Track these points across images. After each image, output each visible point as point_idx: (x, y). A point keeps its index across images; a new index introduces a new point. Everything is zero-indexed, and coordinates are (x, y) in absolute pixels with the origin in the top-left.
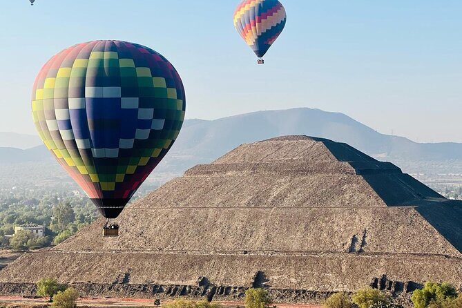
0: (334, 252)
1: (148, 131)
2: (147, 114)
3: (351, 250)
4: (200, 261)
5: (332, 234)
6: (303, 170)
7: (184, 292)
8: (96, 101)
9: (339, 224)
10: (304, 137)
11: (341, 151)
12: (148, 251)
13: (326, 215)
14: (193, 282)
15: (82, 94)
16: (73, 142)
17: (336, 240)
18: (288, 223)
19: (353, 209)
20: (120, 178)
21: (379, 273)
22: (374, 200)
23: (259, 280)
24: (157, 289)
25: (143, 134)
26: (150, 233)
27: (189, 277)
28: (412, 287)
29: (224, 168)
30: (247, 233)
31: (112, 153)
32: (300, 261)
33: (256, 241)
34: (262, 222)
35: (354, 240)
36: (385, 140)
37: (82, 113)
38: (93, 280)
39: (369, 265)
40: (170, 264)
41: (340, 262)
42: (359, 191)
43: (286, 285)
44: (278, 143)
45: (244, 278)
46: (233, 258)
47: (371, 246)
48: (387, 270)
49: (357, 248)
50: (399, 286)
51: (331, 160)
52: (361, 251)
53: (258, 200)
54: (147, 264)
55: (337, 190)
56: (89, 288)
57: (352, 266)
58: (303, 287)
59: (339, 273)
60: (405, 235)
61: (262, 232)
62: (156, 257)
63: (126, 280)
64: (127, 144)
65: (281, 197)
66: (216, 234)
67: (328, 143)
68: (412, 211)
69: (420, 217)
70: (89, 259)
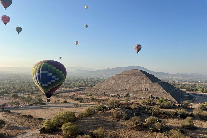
0: (142, 91)
1: (54, 80)
2: (54, 77)
3: (145, 90)
4: (117, 91)
5: (142, 87)
6: (136, 75)
7: (114, 96)
8: (42, 74)
9: (143, 85)
10: (137, 70)
11: (143, 72)
12: (108, 88)
13: (141, 84)
14: (116, 95)
15: (39, 72)
16: (38, 82)
17: (142, 88)
18: (134, 85)
19: (146, 83)
20: (49, 90)
21: (151, 95)
22: (149, 81)
23: (128, 95)
24: (109, 96)
25: (53, 81)
26: (109, 85)
27: (115, 94)
28: (157, 98)
29: (122, 74)
30: (126, 86)
31: (46, 85)
32: (135, 92)
33: (128, 88)
34: (129, 84)
35: (146, 88)
36: (150, 71)
37: (39, 76)
38: (99, 93)
39: (149, 93)
40: (112, 91)
41: (143, 92)
42: (147, 79)
43: (133, 96)
44: (132, 70)
45: (125, 95)
46: (123, 91)
47: (149, 90)
48: (152, 94)
49: (146, 90)
50: (154, 98)
51: (141, 74)
52: (147, 91)
53: (128, 80)
54: (108, 91)
55: (143, 79)
56: (98, 94)
57: (145, 93)
58: (136, 97)
59: (143, 95)
60: (156, 88)
61: (129, 86)
62: (109, 90)
63: (104, 94)
64: (49, 83)
65: (132, 80)
66: (120, 86)
67: (141, 71)
68: (157, 84)
69: (158, 85)
70: (98, 89)
